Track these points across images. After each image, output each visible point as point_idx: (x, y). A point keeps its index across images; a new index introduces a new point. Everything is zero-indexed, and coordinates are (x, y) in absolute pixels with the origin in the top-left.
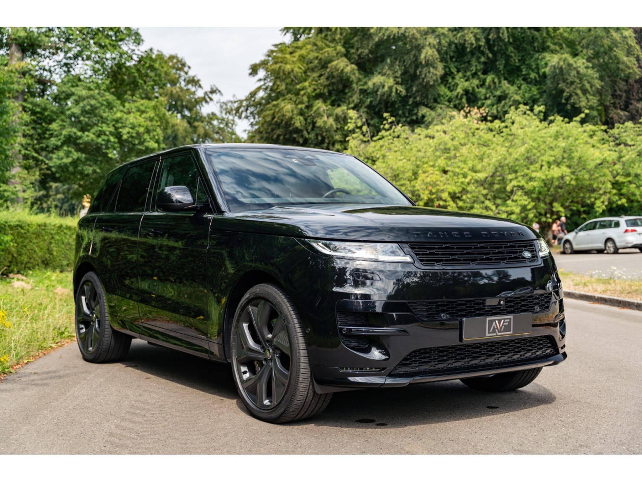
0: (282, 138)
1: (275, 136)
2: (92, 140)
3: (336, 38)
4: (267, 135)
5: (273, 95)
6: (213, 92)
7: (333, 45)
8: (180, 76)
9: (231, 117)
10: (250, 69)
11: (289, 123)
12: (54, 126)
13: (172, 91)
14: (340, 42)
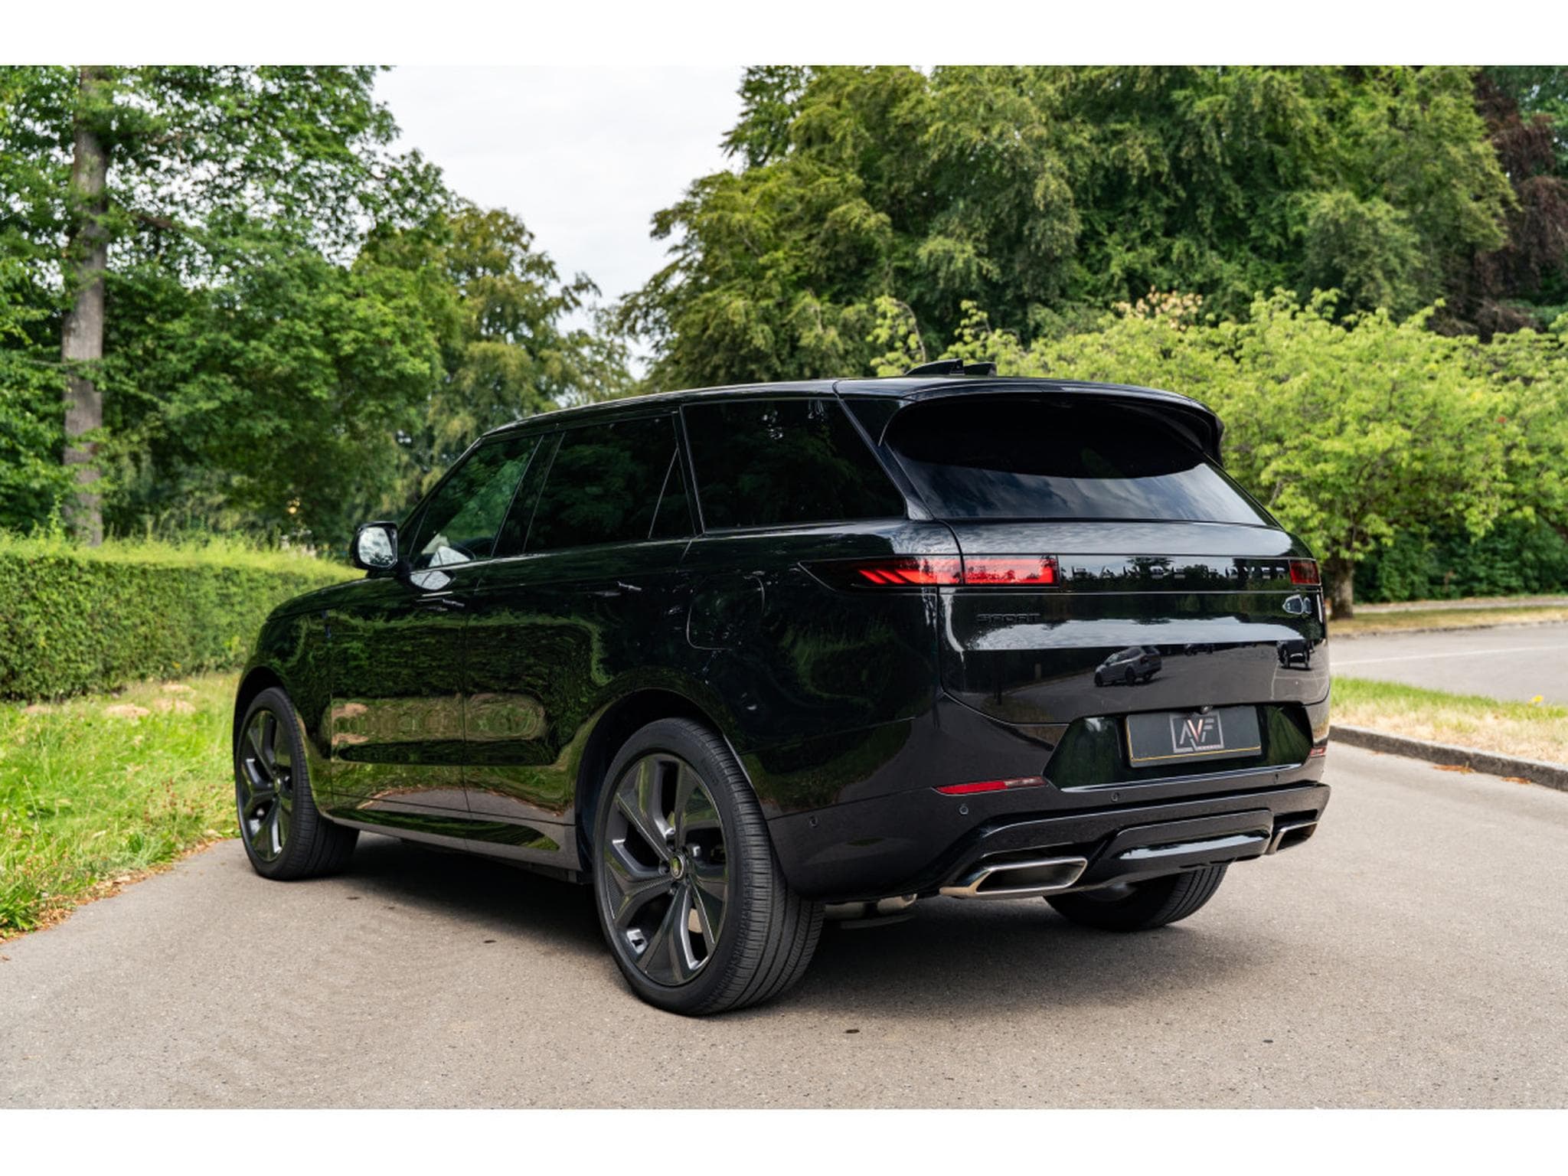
0: (722, 372)
1: (708, 369)
3: (845, 156)
4: (690, 368)
5: (706, 280)
6: (580, 287)
7: (836, 171)
8: (512, 254)
9: (618, 341)
10: (653, 222)
11: (739, 340)
12: (178, 327)
13: (494, 285)
14: (853, 165)
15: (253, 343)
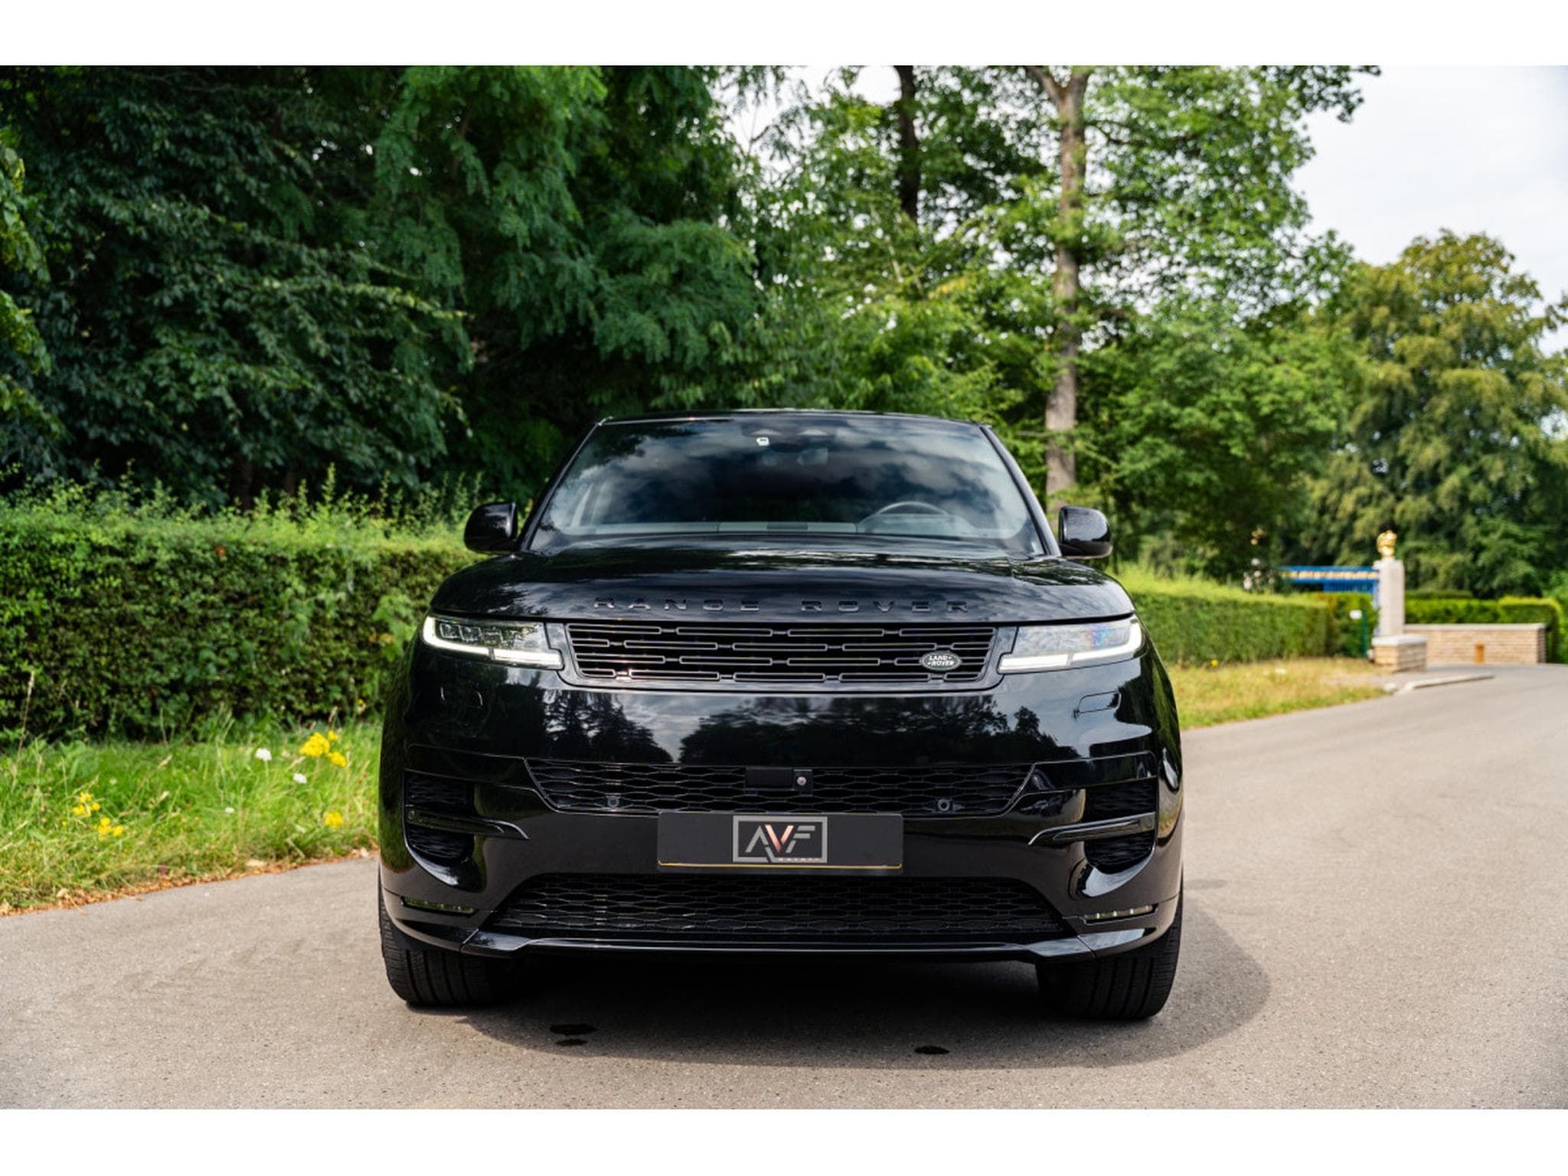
2: (1199, 421)
8: (1491, 277)
12: (1131, 399)
13: (1470, 312)
15: (1188, 410)
